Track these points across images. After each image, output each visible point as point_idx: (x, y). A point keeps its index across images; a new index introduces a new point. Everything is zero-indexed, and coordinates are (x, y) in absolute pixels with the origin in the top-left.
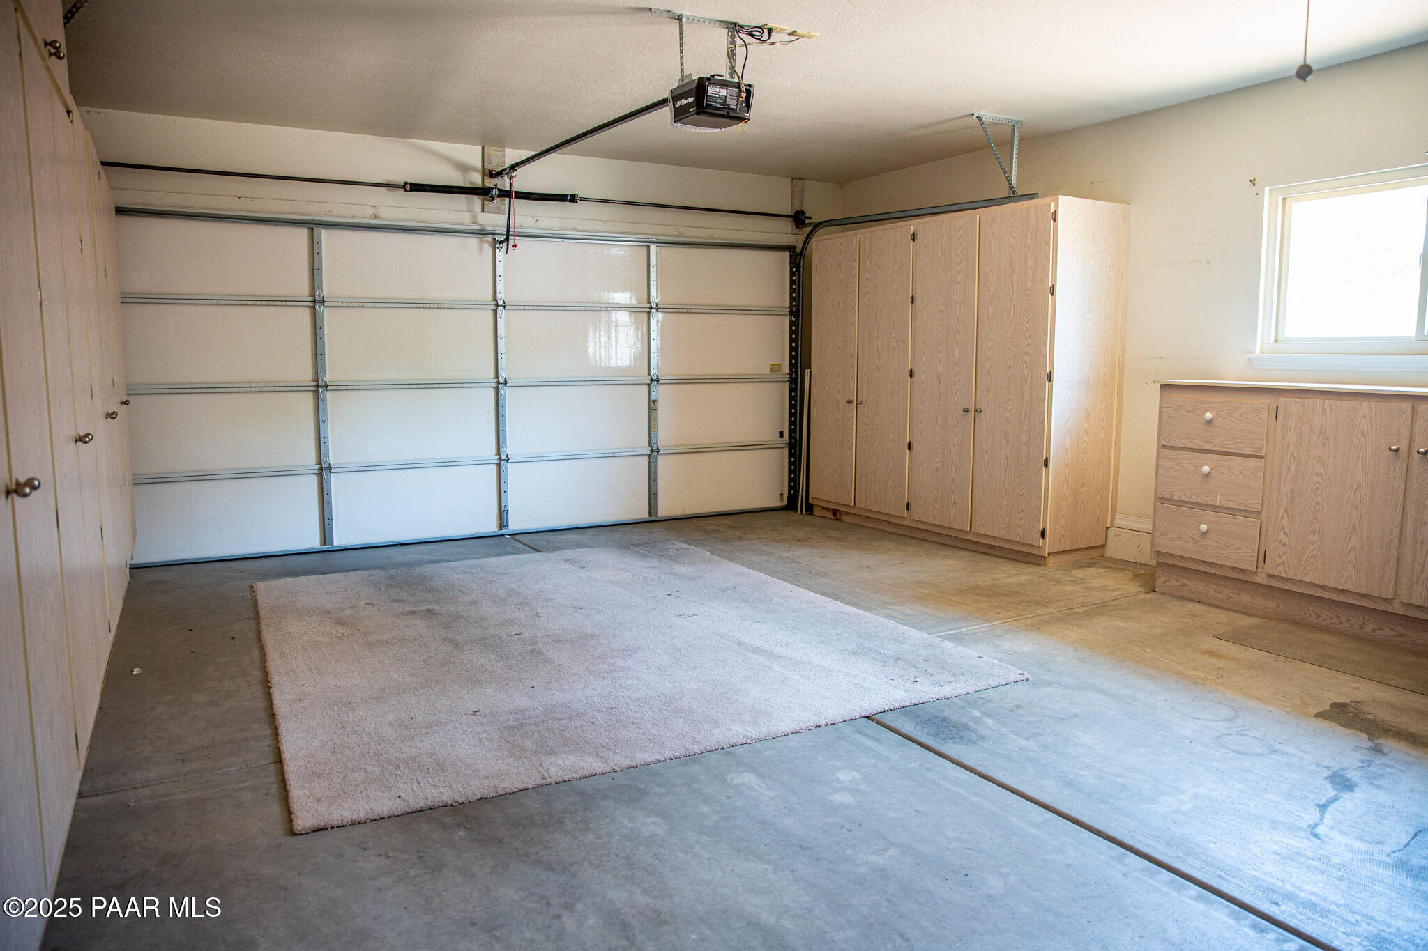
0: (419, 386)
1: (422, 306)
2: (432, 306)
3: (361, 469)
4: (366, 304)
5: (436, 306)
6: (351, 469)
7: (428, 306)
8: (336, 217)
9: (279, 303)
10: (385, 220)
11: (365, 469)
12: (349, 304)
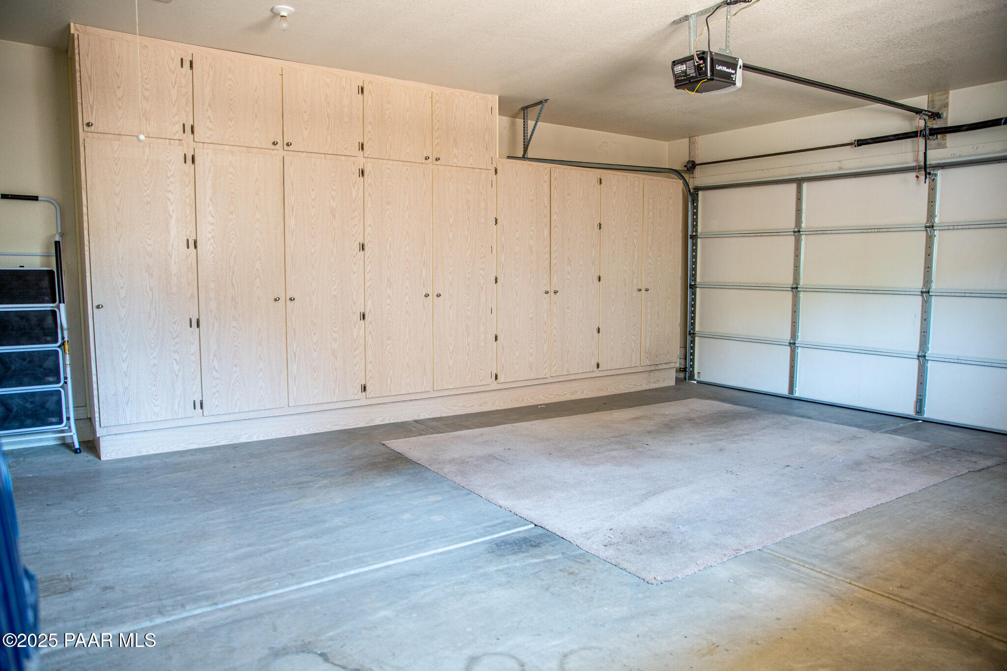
0: (859, 291)
1: (865, 231)
2: (873, 230)
3: (815, 347)
4: (827, 232)
5: (876, 230)
6: (809, 346)
7: (869, 231)
8: (816, 173)
9: (776, 234)
10: (846, 169)
11: (817, 347)
12: (816, 232)
